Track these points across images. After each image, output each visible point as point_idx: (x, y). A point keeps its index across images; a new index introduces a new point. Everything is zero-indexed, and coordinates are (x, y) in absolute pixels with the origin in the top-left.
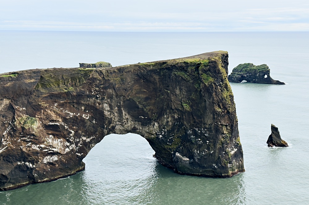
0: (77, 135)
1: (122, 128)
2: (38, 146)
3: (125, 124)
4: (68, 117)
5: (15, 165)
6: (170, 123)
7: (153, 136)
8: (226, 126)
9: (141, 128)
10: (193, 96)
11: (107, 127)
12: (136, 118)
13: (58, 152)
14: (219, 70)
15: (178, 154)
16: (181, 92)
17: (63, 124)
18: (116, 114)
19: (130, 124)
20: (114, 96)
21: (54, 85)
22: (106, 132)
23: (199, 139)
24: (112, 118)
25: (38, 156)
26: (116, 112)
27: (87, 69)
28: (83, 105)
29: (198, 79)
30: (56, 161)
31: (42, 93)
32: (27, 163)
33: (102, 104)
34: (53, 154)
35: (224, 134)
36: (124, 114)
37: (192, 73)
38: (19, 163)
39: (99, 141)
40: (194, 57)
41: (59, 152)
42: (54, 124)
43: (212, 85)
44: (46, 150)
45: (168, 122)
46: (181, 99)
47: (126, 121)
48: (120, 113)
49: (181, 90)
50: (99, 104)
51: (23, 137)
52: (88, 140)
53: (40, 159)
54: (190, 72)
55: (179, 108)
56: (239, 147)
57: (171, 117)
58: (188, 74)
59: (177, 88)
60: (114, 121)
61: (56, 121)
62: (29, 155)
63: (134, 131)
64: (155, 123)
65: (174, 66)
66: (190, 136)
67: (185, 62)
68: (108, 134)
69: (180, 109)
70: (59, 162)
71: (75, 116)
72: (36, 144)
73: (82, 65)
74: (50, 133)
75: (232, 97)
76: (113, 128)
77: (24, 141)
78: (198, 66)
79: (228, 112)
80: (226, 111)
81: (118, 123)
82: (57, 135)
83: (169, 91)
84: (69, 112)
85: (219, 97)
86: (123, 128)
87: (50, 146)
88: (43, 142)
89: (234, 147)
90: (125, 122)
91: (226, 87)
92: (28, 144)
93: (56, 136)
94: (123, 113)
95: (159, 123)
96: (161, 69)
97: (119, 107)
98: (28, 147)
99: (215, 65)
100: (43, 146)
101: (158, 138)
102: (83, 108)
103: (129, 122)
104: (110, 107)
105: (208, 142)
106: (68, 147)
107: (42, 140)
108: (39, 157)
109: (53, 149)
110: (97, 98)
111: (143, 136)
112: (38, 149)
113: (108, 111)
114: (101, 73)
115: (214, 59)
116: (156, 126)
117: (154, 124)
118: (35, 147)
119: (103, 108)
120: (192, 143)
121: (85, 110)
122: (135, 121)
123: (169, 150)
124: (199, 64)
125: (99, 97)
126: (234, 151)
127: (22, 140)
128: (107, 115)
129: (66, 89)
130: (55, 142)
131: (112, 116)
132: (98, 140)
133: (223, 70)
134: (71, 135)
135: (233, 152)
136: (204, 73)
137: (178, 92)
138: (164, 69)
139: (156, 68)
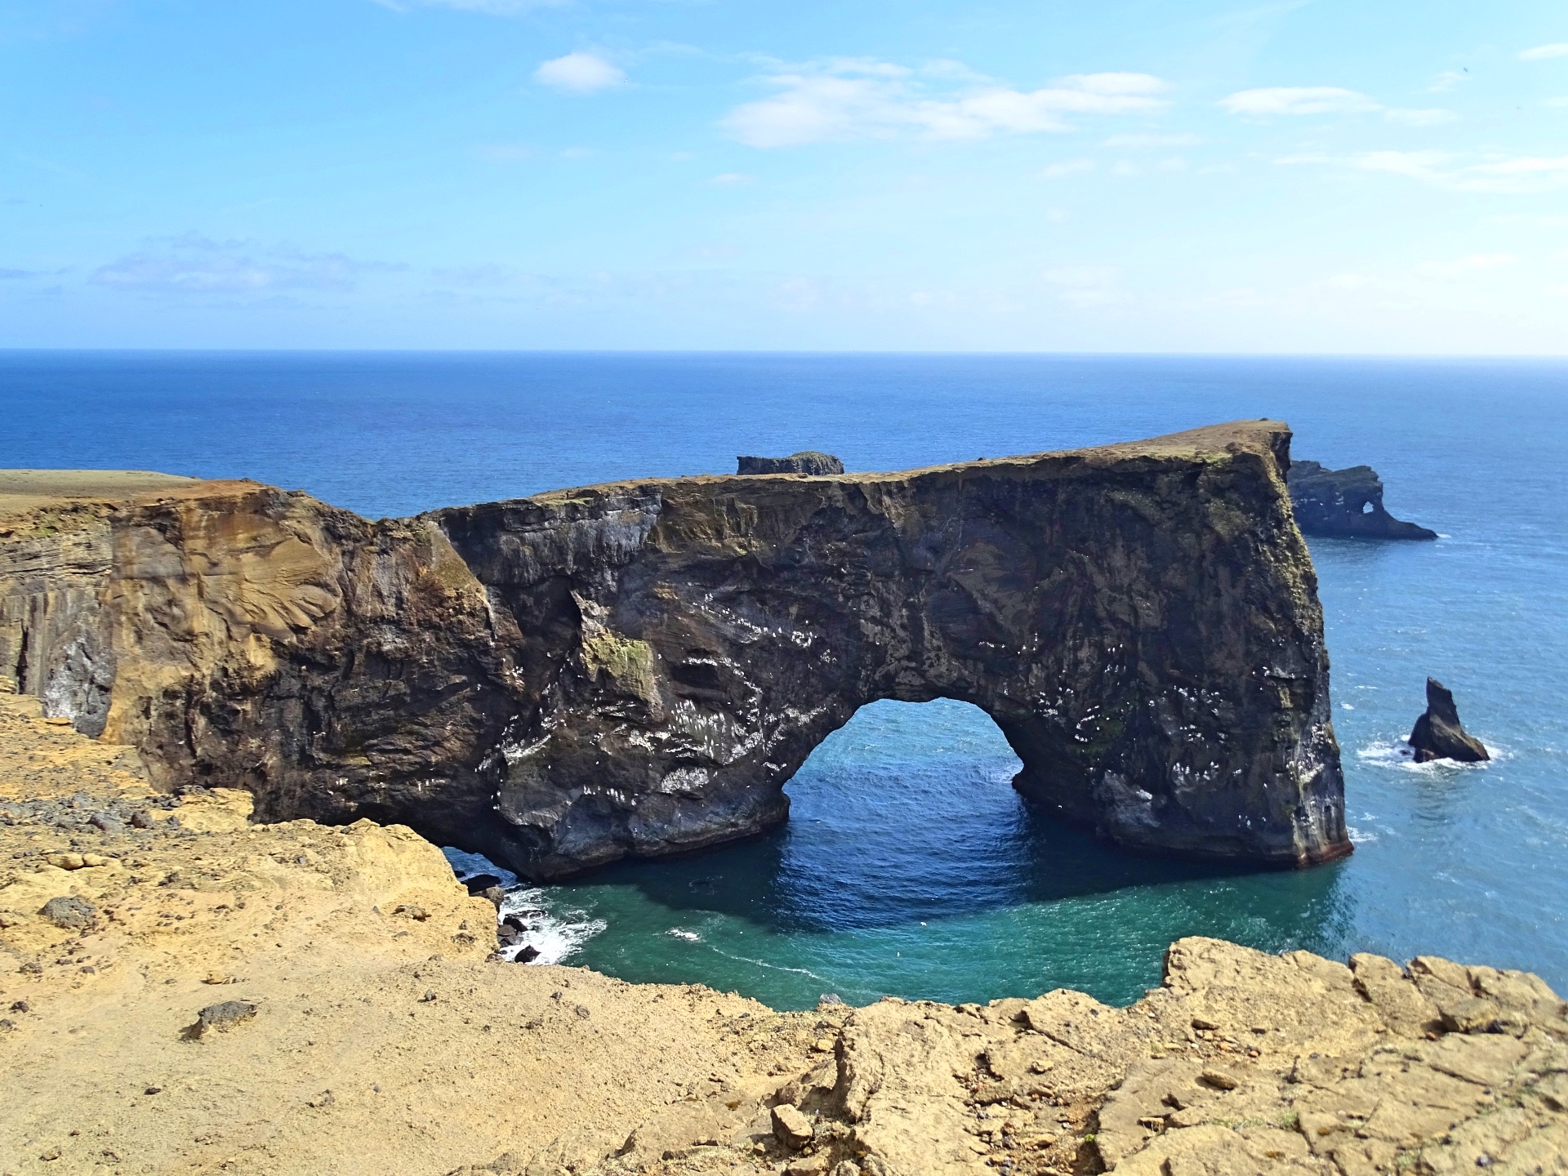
0: (770, 702)
1: (918, 681)
2: (649, 734)
3: (931, 665)
4: (746, 641)
5: (576, 795)
6: (1087, 667)
7: (1022, 711)
8: (1289, 682)
9: (982, 683)
10: (1174, 576)
11: (868, 676)
12: (962, 650)
13: (709, 758)
14: (1270, 484)
15: (1110, 777)
16: (1129, 559)
17: (727, 661)
18: (901, 633)
19: (945, 668)
20: (897, 573)
21: (705, 533)
22: (863, 692)
23: (1192, 727)
24: (886, 645)
25: (646, 769)
26: (903, 626)
27: (812, 478)
28: (796, 599)
29: (1191, 519)
30: (702, 788)
31: (664, 558)
32: (612, 792)
33: (858, 596)
34: (695, 762)
35: (1281, 710)
36: (926, 633)
37: (1170, 494)
38: (587, 791)
39: (840, 725)
40: (1174, 440)
41: (711, 756)
42: (700, 662)
43: (1245, 539)
44: (674, 750)
45: (1077, 663)
46: (1130, 585)
47: (932, 654)
48: (915, 628)
49: (1129, 552)
50: (847, 598)
51: (602, 704)
52: (804, 719)
53: (654, 780)
54: (1164, 492)
55: (1122, 616)
56: (1329, 754)
57: (1090, 645)
58: (1157, 498)
59: (1115, 547)
60: (891, 655)
61: (706, 654)
62: (618, 764)
63: (957, 691)
64: (1034, 666)
65: (1107, 469)
66: (1157, 717)
67: (1145, 459)
68: (871, 699)
69: (1125, 618)
70: (713, 790)
71: (766, 638)
72: (643, 730)
73: (744, 463)
74: (686, 692)
75: (1310, 580)
76: (889, 678)
77: (606, 716)
78: (1192, 471)
79: (1297, 633)
80: (1290, 629)
81: (905, 663)
82: (707, 700)
83: (1086, 558)
84: (749, 624)
85: (1266, 581)
86: (922, 682)
87: (684, 735)
88: (664, 725)
89: (1315, 759)
90: (929, 658)
91: (1292, 548)
92: (617, 726)
93: (705, 705)
94: (923, 629)
95: (1045, 667)
96: (1058, 481)
97: (913, 610)
98: (619, 737)
99: (1255, 467)
100: (664, 736)
101: (1039, 716)
102: (794, 610)
103: (943, 660)
104: (881, 611)
105: (1223, 736)
107: (663, 716)
108: (650, 772)
109: (694, 747)
110: (841, 577)
111: (985, 709)
112: (648, 745)
113: (874, 620)
114: (855, 493)
115: (1249, 447)
116: (1037, 677)
117: (1029, 670)
118: (637, 739)
119: (858, 610)
120: (1167, 739)
121: (801, 618)
122: (964, 658)
123: (1079, 762)
124: (1196, 465)
125: (849, 574)
126: (1312, 773)
127: (601, 714)
128: (871, 636)
129: (741, 546)
130: (703, 722)
131: (887, 638)
132: (837, 721)
134: (752, 700)
135: (1307, 777)
136: (1215, 495)
137: (1118, 559)
138: (1070, 481)
139: (1042, 476)
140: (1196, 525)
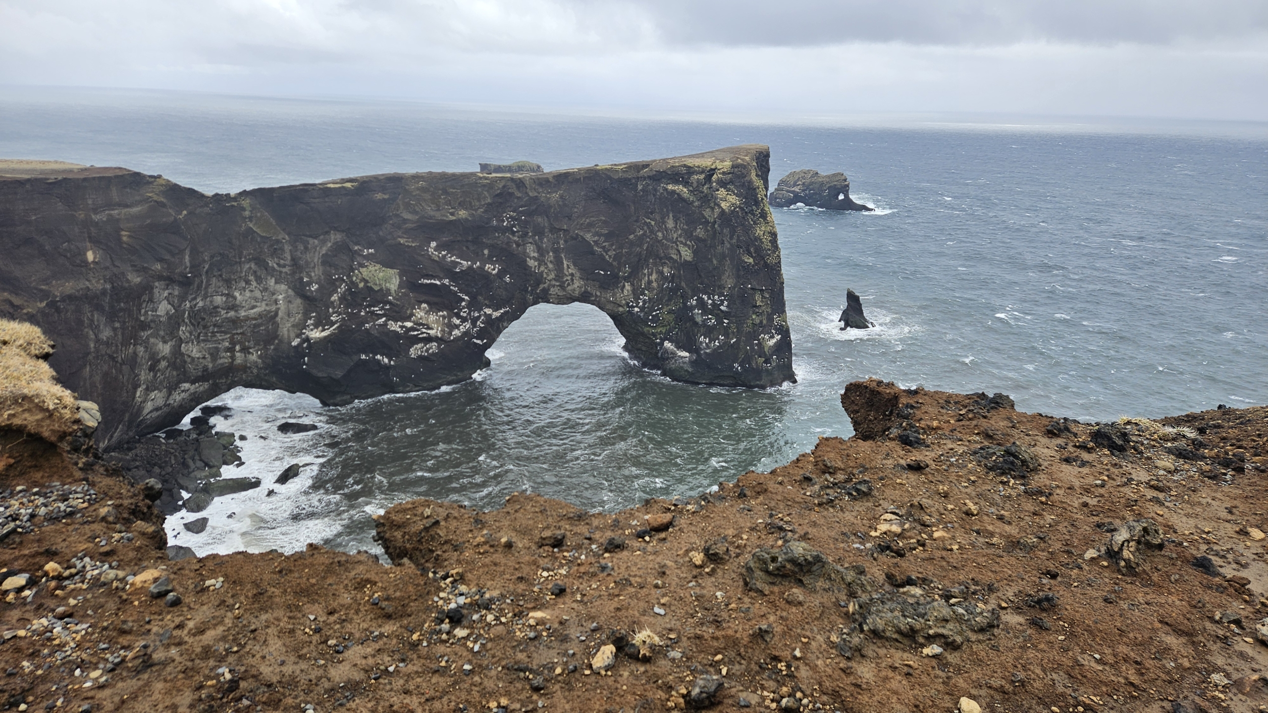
0: (474, 305)
1: (561, 293)
2: (399, 323)
4: (458, 270)
5: (355, 358)
7: (621, 309)
8: (762, 290)
9: (598, 294)
10: (700, 232)
12: (588, 275)
13: (437, 337)
14: (750, 182)
15: (667, 344)
16: (676, 223)
17: (447, 281)
18: (551, 266)
19: (577, 285)
20: (546, 230)
21: (429, 206)
22: (530, 299)
23: (710, 316)
24: (542, 272)
26: (551, 262)
27: (494, 175)
29: (708, 200)
30: (435, 354)
31: (405, 221)
32: (379, 357)
33: (524, 245)
34: (429, 339)
35: (756, 306)
36: (565, 266)
38: (363, 357)
39: (518, 318)
40: (702, 155)
41: (440, 335)
42: (429, 282)
43: (737, 211)
44: (416, 333)
45: (650, 282)
47: (569, 278)
48: (558, 263)
49: (676, 219)
50: (518, 245)
51: (370, 306)
52: (496, 314)
53: (404, 349)
54: (695, 185)
56: (785, 332)
57: (657, 273)
58: (691, 188)
60: (546, 278)
61: (433, 276)
63: (584, 298)
64: (626, 284)
65: (664, 171)
66: (691, 310)
67: (685, 166)
68: (535, 303)
69: (674, 257)
70: (441, 354)
71: (470, 268)
72: (396, 321)
73: (484, 167)
74: (422, 299)
75: (774, 235)
76: (546, 291)
77: (373, 313)
78: (710, 173)
79: (766, 264)
80: (762, 262)
81: (553, 282)
82: (436, 304)
83: (653, 223)
84: (458, 260)
85: (748, 235)
86: (564, 293)
87: (423, 325)
88: (408, 319)
89: (776, 332)
90: (567, 280)
91: (764, 215)
92: (379, 319)
93: (435, 307)
94: (563, 263)
95: (632, 285)
96: (638, 178)
97: (556, 251)
98: (380, 325)
99: (743, 171)
100: (409, 324)
102: (486, 252)
104: (538, 252)
105: (726, 321)
106: (457, 327)
107: (407, 314)
108: (401, 345)
109: (429, 331)
110: (513, 233)
111: (602, 308)
112: (399, 330)
113: (534, 258)
114: (520, 184)
115: (742, 159)
116: (627, 290)
117: (624, 286)
118: (394, 326)
119: (525, 252)
120: (696, 323)
121: (490, 257)
122: (587, 279)
123: (652, 337)
124: (712, 170)
125: (518, 232)
126: (774, 341)
127: (368, 312)
128: (533, 267)
129: (452, 214)
130: (432, 318)
131: (542, 268)
132: (515, 315)
133: (758, 183)
134: (463, 304)
135: (772, 342)
136: (721, 187)
137: (670, 224)
138: (645, 179)
139: (629, 175)
140: (712, 205)
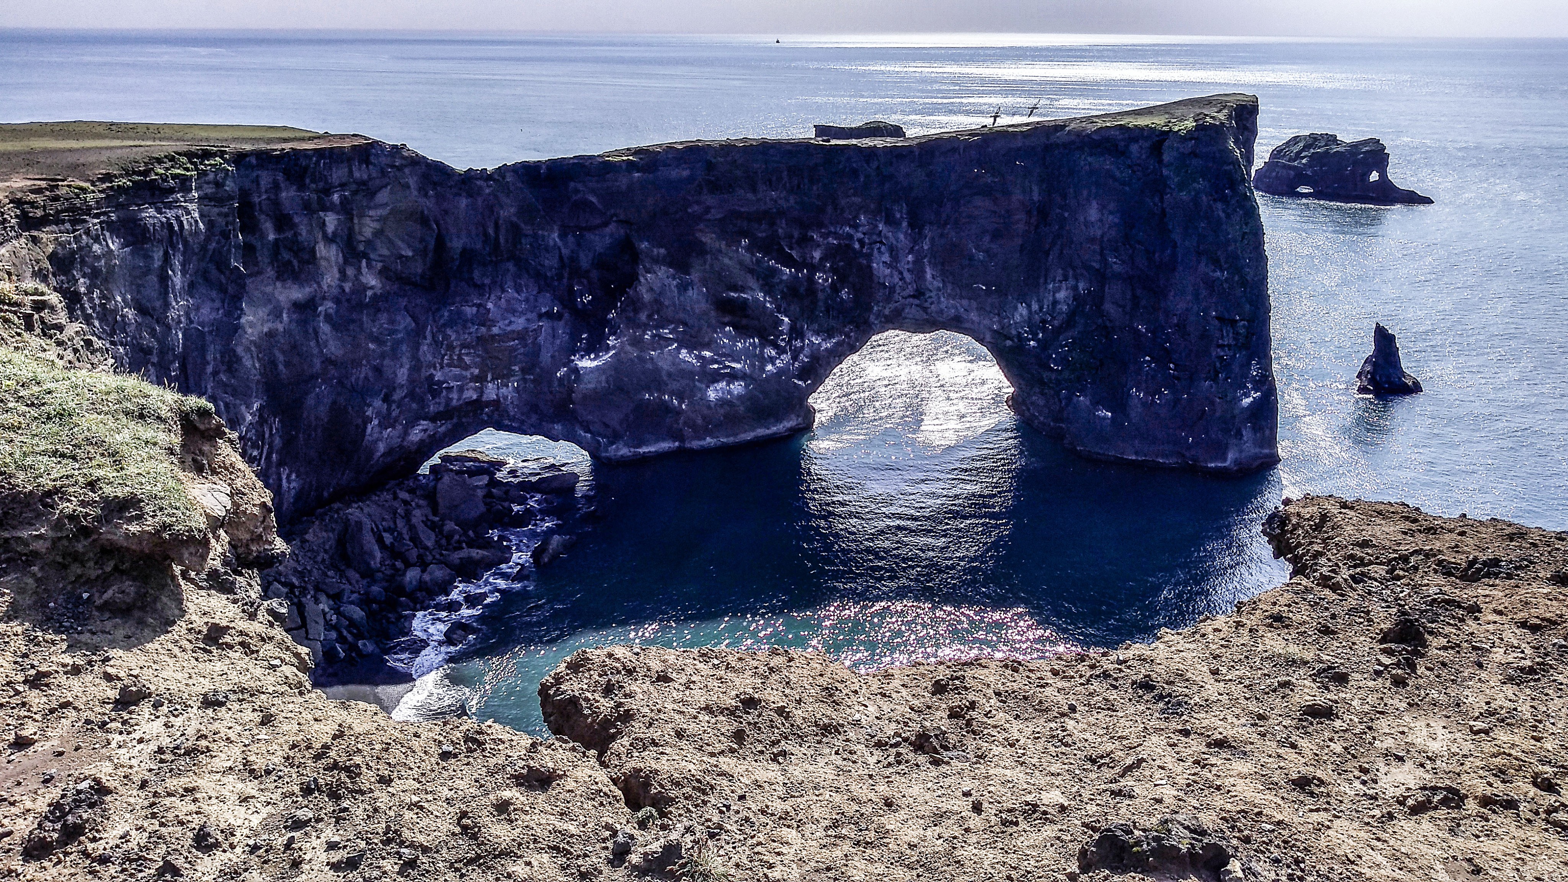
0: (797, 330)
2: (695, 352)
3: (933, 303)
4: (776, 280)
5: (636, 398)
6: (1065, 308)
7: (1009, 343)
8: (1234, 321)
9: (976, 318)
11: (880, 311)
12: (962, 289)
13: (745, 374)
14: (1225, 153)
15: (1079, 398)
17: (760, 296)
19: (944, 305)
21: (742, 188)
22: (875, 324)
23: (1147, 358)
24: (895, 285)
25: (693, 380)
26: (909, 270)
28: (819, 245)
29: (1155, 180)
30: (740, 397)
32: (666, 397)
34: (733, 377)
36: (929, 276)
37: (1140, 158)
38: (647, 397)
39: (857, 350)
40: (1150, 111)
41: (748, 372)
42: (736, 295)
43: (1200, 198)
44: (716, 366)
45: (1055, 303)
46: (1102, 238)
47: (934, 294)
48: (919, 272)
49: (1102, 207)
50: (862, 245)
51: (657, 327)
52: (827, 345)
53: (700, 389)
55: (1094, 264)
56: (1267, 388)
58: (1129, 162)
60: (899, 294)
61: (743, 289)
62: (670, 376)
63: (956, 324)
64: (1019, 305)
67: (1119, 128)
68: (882, 329)
69: (1096, 266)
70: (748, 398)
71: (793, 277)
72: (691, 349)
73: (821, 131)
74: (726, 319)
75: (1258, 235)
76: (899, 313)
77: (661, 337)
78: (1159, 137)
80: (1236, 278)
81: (910, 301)
82: (744, 327)
84: (778, 267)
86: (925, 317)
87: (726, 355)
88: (707, 346)
89: (1252, 389)
90: (930, 297)
91: (1246, 206)
92: (669, 345)
93: (742, 331)
94: (926, 272)
95: (1029, 306)
96: (1047, 146)
97: (918, 257)
98: (671, 354)
99: (1214, 136)
100: (707, 354)
101: (1022, 347)
102: (817, 255)
103: (942, 299)
104: (891, 256)
105: (1172, 366)
107: (707, 340)
108: (697, 383)
109: (733, 365)
111: (981, 341)
112: (695, 362)
113: (885, 265)
114: (870, 155)
115: (1212, 117)
116: (1021, 315)
117: (1016, 309)
118: (688, 357)
120: (1126, 368)
121: (822, 262)
122: (961, 297)
124: (1163, 134)
125: (864, 225)
126: (1251, 399)
128: (882, 277)
130: (739, 346)
131: (896, 279)
132: (851, 348)
133: (1237, 153)
134: (782, 328)
135: (1245, 402)
138: (1058, 146)
139: (1035, 141)
140: (1161, 187)
